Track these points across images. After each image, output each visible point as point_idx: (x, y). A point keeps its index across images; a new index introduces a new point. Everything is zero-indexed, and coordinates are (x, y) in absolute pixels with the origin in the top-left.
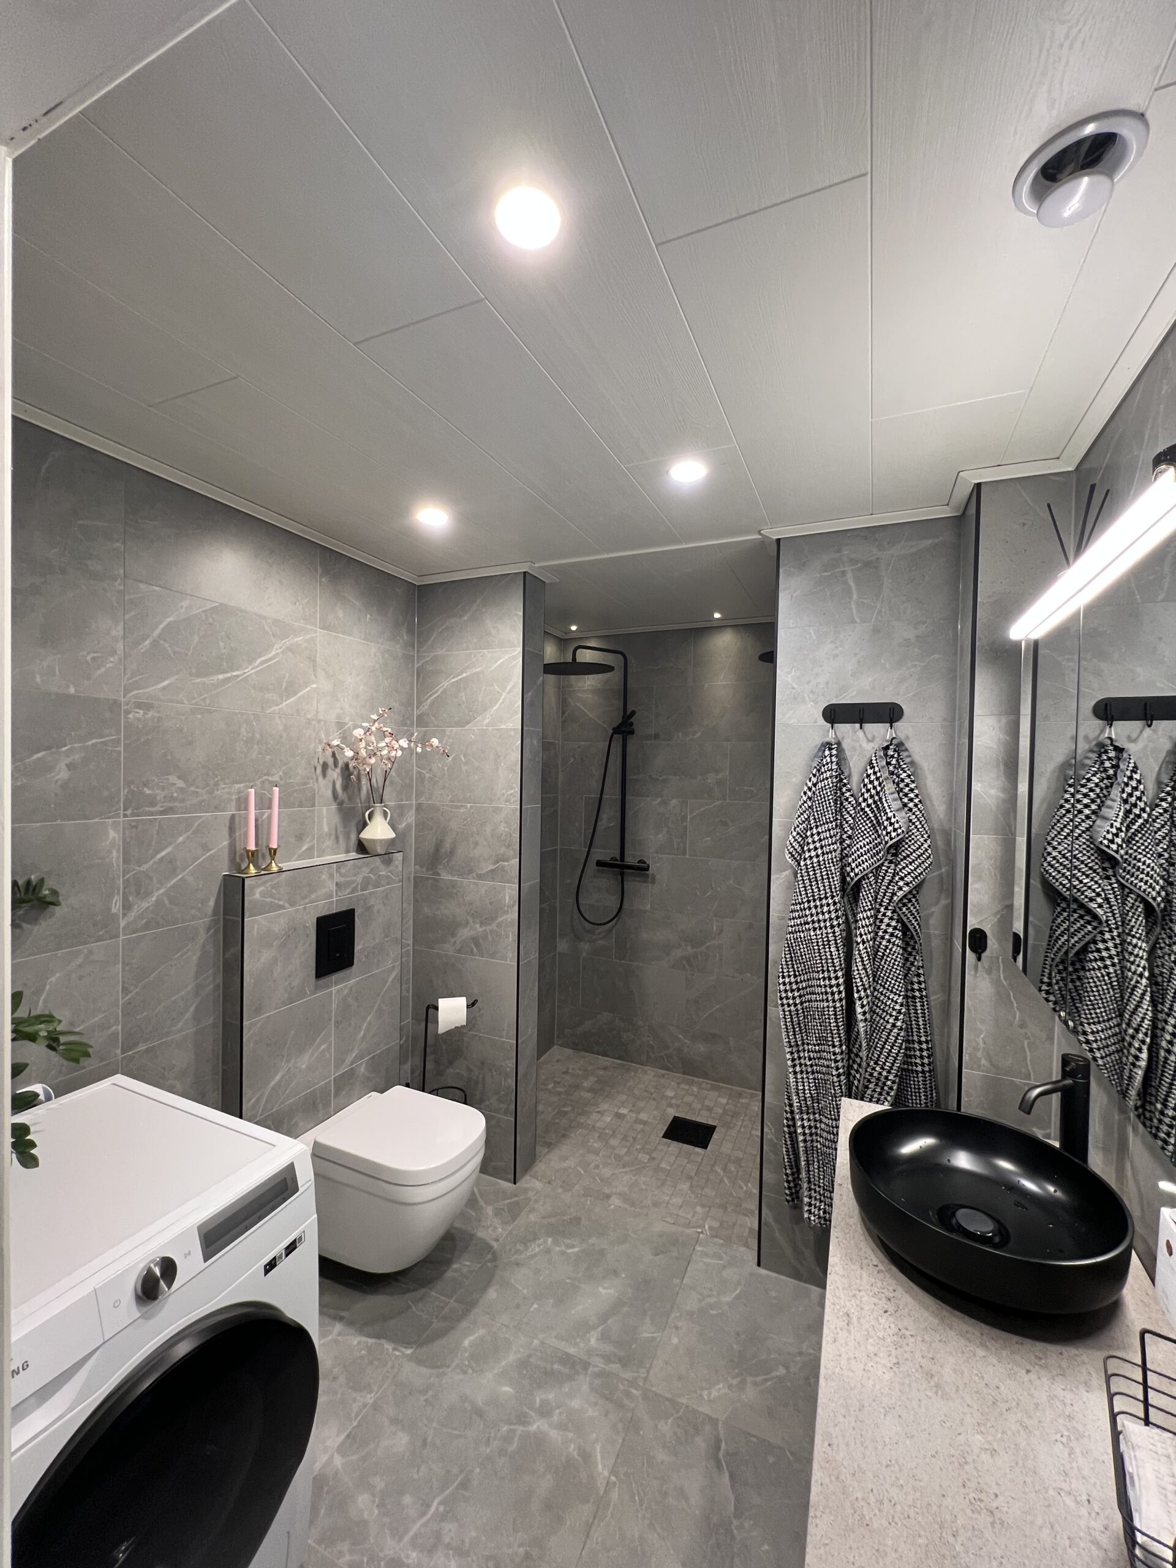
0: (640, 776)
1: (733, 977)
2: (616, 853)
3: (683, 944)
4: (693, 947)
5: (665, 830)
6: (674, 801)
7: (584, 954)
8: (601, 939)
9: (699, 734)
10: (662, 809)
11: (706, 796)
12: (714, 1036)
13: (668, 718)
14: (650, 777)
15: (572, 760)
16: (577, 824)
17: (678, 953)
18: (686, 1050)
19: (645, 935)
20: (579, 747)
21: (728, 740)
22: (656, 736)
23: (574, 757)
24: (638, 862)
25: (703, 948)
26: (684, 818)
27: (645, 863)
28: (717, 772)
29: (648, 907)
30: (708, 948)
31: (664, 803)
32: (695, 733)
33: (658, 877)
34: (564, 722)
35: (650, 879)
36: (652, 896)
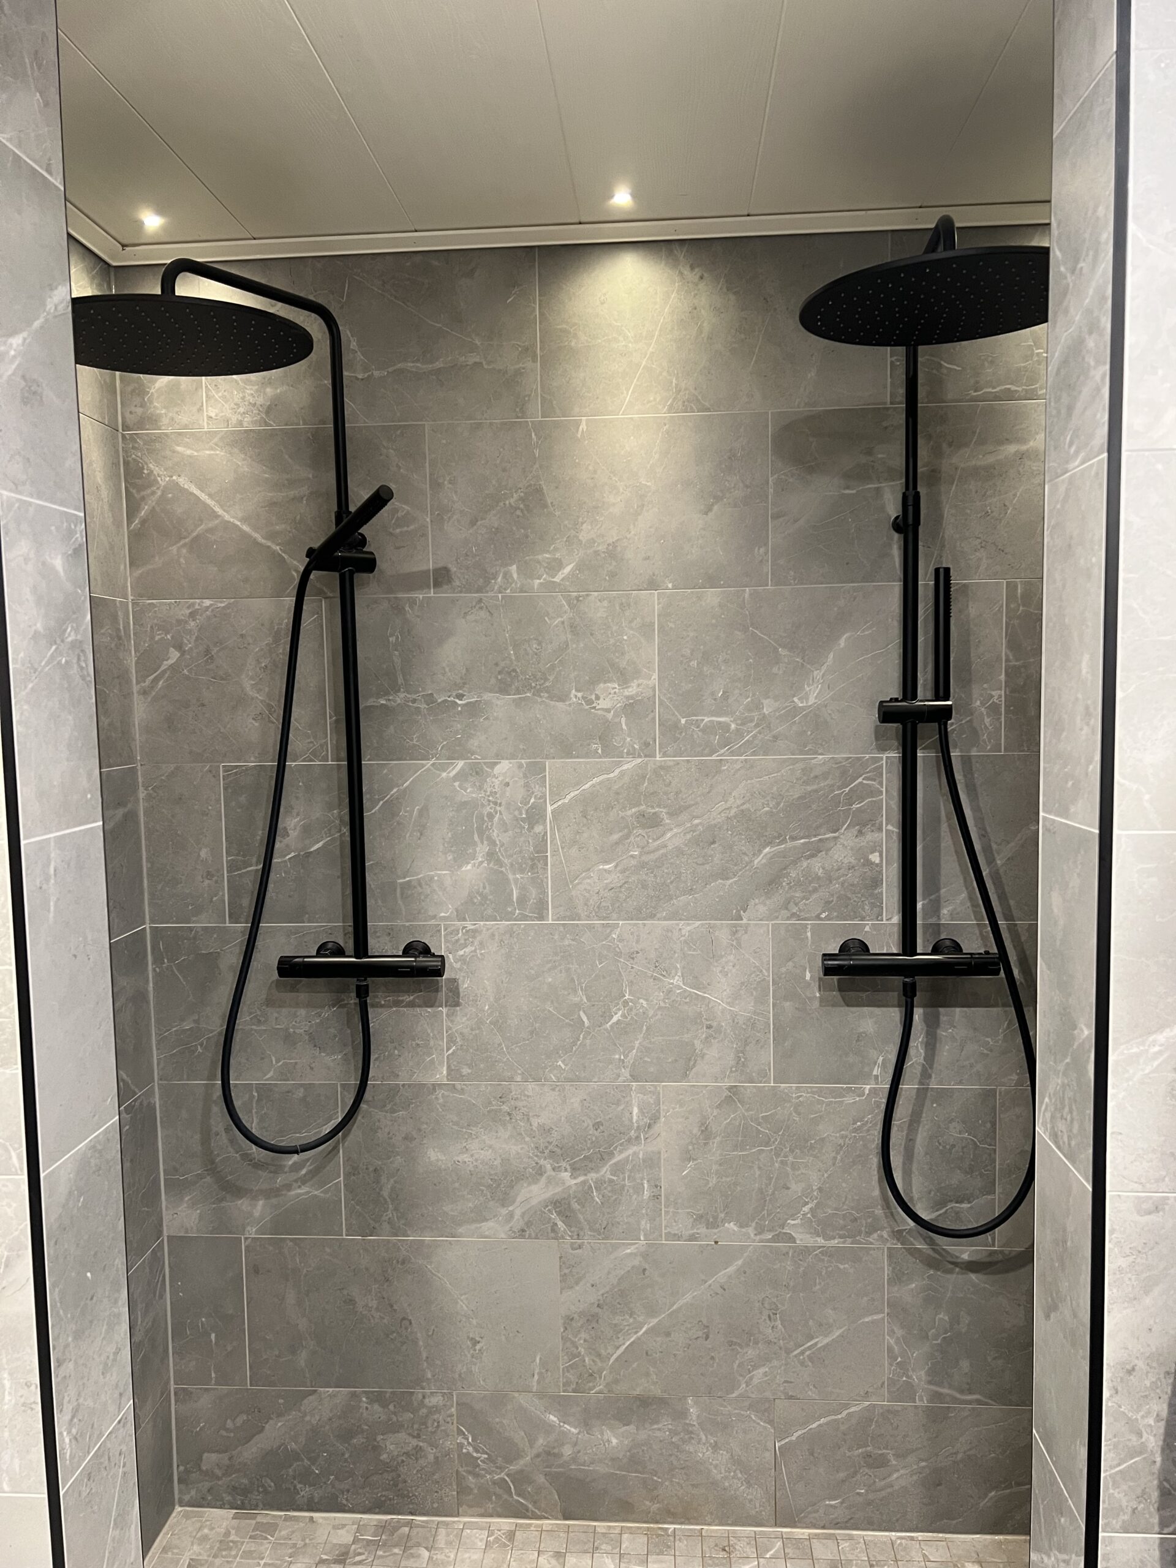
0: (400, 698)
1: (692, 1238)
2: (339, 931)
3: (547, 1165)
4: (575, 1170)
5: (482, 849)
6: (504, 767)
7: (252, 1232)
8: (304, 1181)
9: (567, 570)
10: (468, 793)
11: (597, 747)
12: (644, 1402)
13: (473, 523)
14: (430, 699)
15: (174, 655)
16: (204, 853)
17: (535, 1194)
18: (567, 1451)
19: (434, 1155)
20: (193, 615)
21: (652, 584)
22: (441, 577)
23: (179, 647)
24: (406, 952)
25: (605, 1171)
26: (535, 816)
27: (426, 951)
28: (624, 679)
29: (441, 1074)
30: (618, 1169)
31: (477, 772)
32: (555, 566)
33: (465, 985)
34: (136, 537)
35: (443, 994)
36: (451, 1040)
